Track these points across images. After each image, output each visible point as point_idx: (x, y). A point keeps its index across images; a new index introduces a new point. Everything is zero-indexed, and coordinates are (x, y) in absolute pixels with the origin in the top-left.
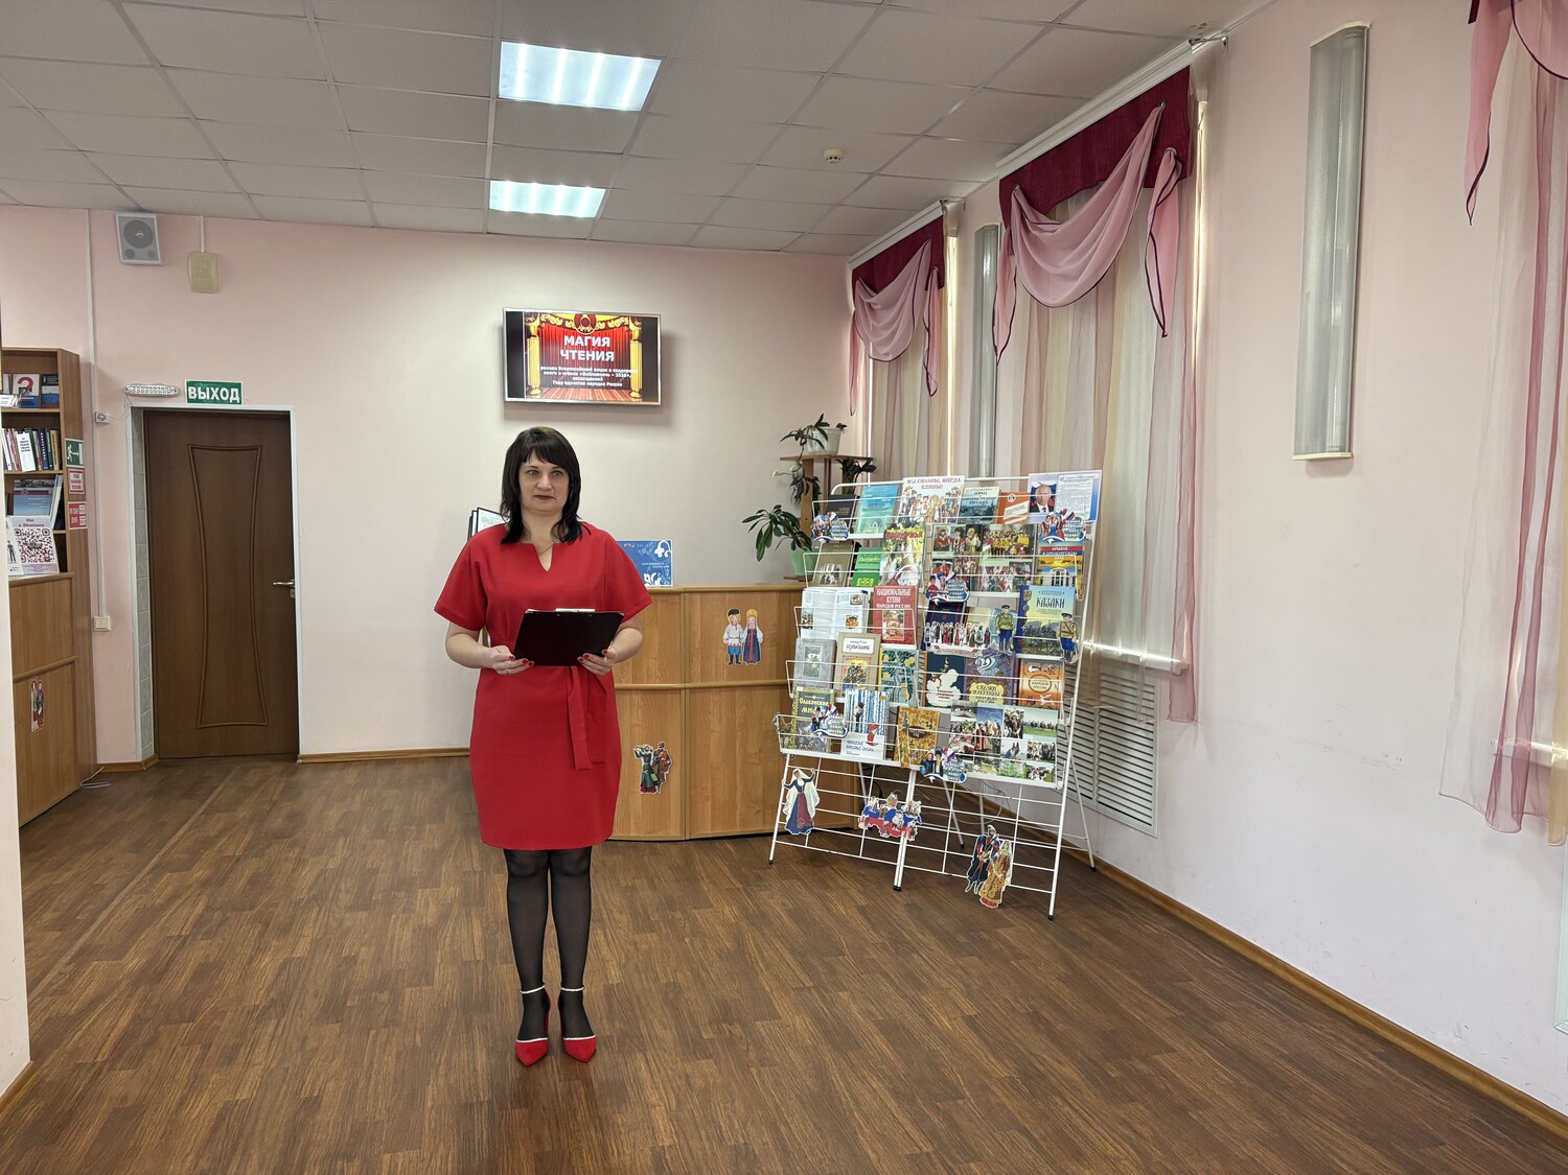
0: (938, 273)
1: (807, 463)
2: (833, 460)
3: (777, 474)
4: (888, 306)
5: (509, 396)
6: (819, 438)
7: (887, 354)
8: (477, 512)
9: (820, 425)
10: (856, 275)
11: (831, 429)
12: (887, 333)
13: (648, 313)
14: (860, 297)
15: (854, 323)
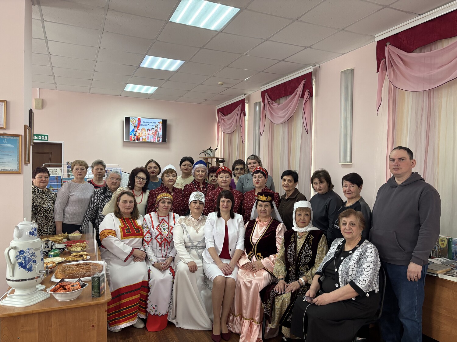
0: (244, 113)
1: (206, 159)
2: (213, 159)
4: (229, 119)
5: (125, 140)
6: (209, 153)
7: (229, 132)
9: (210, 149)
10: (219, 110)
11: (213, 150)
12: (228, 127)
13: (165, 118)
14: (220, 115)
15: (218, 123)
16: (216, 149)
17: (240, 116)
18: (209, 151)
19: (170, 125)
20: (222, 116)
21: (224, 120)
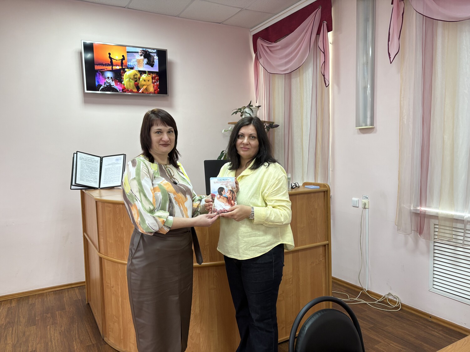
0: (327, 25)
3: (225, 131)
5: (87, 90)
6: (249, 113)
7: (285, 70)
8: (77, 154)
10: (255, 37)
11: (254, 108)
12: (285, 60)
13: (161, 47)
14: (262, 45)
15: (257, 58)
17: (318, 33)
19: (171, 63)
20: (265, 45)
21: (270, 50)
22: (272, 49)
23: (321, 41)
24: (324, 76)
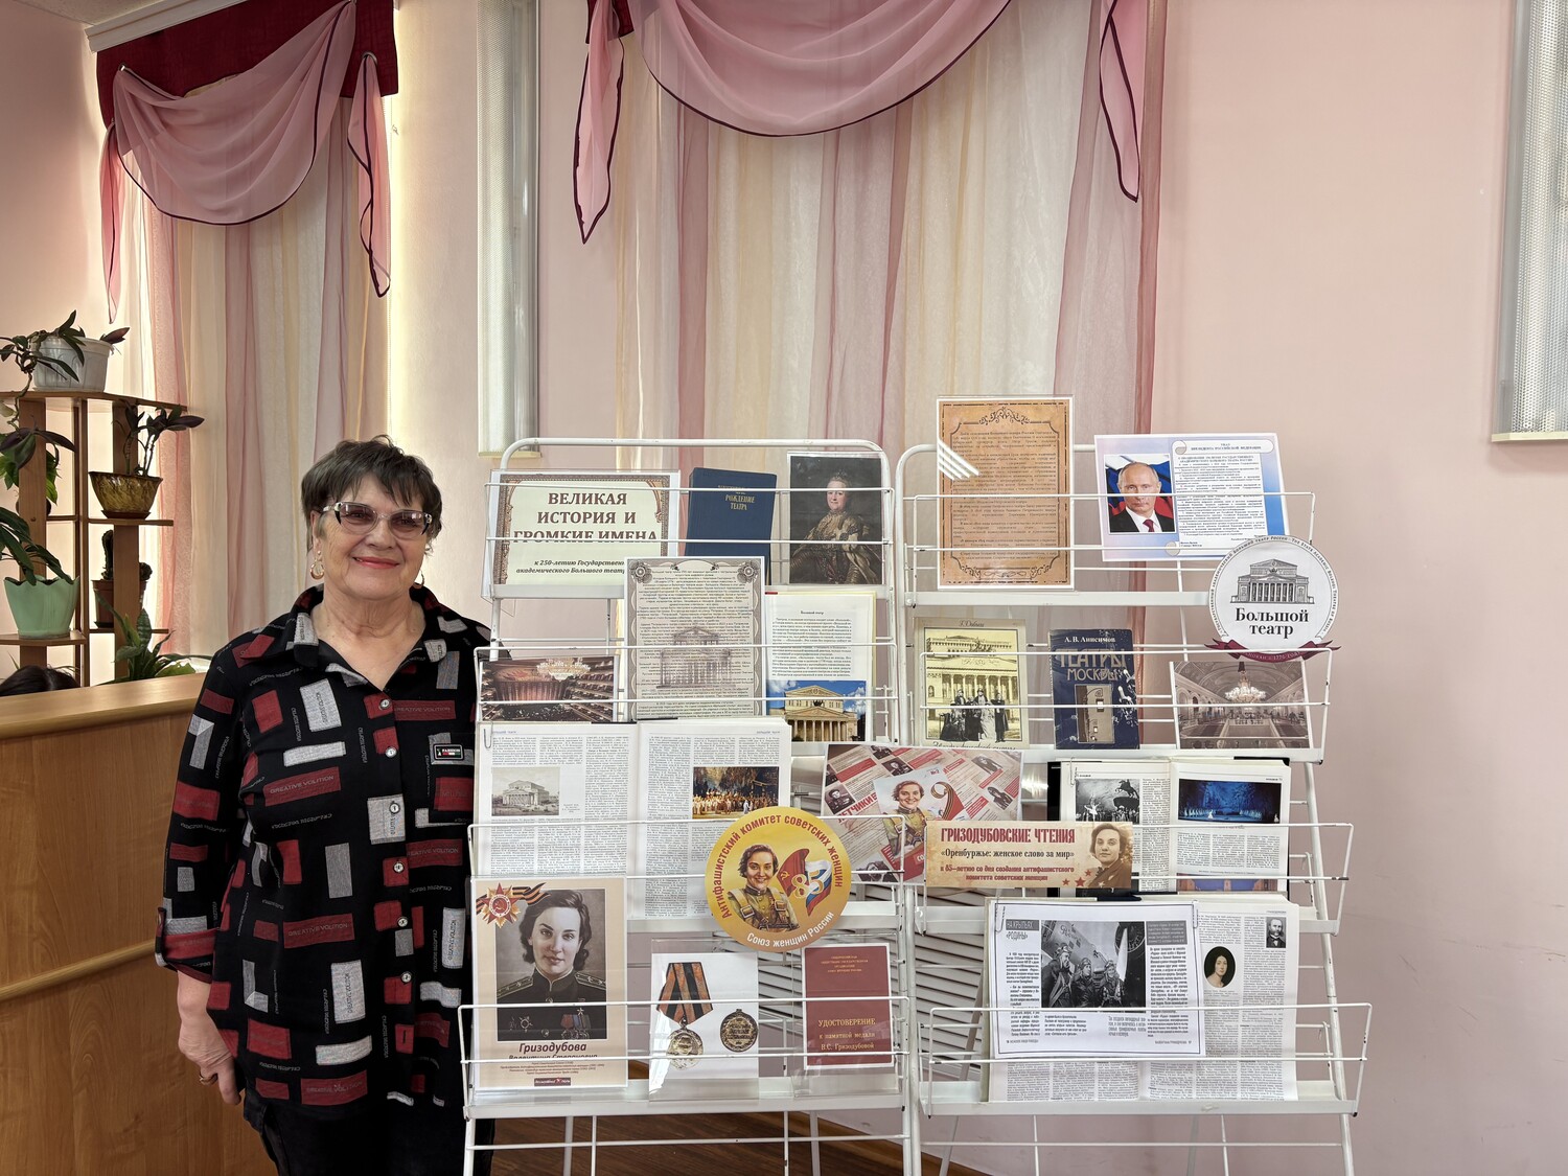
0: (378, 67)
1: (31, 405)
2: (91, 402)
4: (232, 115)
6: (62, 359)
7: (225, 211)
9: (68, 333)
11: (93, 342)
12: (223, 172)
14: (132, 96)
15: (113, 147)
16: (116, 337)
17: (347, 91)
18: (57, 349)
20: (146, 99)
21: (165, 125)
22: (173, 121)
23: (357, 123)
24: (370, 252)
